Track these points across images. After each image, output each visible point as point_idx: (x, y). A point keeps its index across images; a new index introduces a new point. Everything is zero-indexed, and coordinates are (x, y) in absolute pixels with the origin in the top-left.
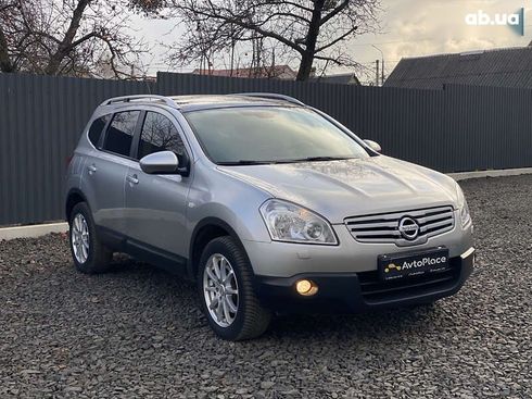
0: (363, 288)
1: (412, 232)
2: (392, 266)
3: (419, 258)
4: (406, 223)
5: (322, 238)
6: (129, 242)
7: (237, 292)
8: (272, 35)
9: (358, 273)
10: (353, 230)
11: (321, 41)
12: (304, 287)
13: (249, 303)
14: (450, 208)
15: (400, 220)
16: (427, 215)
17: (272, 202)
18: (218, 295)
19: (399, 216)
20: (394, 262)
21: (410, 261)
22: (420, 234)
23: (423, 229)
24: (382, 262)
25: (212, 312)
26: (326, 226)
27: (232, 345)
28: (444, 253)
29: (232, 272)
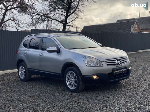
0: (110, 77)
1: (119, 63)
2: (115, 71)
3: (121, 69)
4: (117, 61)
5: (98, 65)
6: (40, 71)
7: (77, 80)
8: (54, 19)
9: (108, 73)
10: (106, 63)
11: (68, 21)
12: (95, 77)
13: (81, 82)
14: (125, 57)
15: (116, 60)
16: (121, 59)
17: (86, 57)
18: (70, 82)
19: (115, 59)
20: (116, 70)
21: (119, 70)
22: (120, 64)
23: (121, 62)
24: (113, 70)
25: (69, 86)
26: (99, 62)
27: (76, 93)
28: (126, 68)
29: (75, 75)
